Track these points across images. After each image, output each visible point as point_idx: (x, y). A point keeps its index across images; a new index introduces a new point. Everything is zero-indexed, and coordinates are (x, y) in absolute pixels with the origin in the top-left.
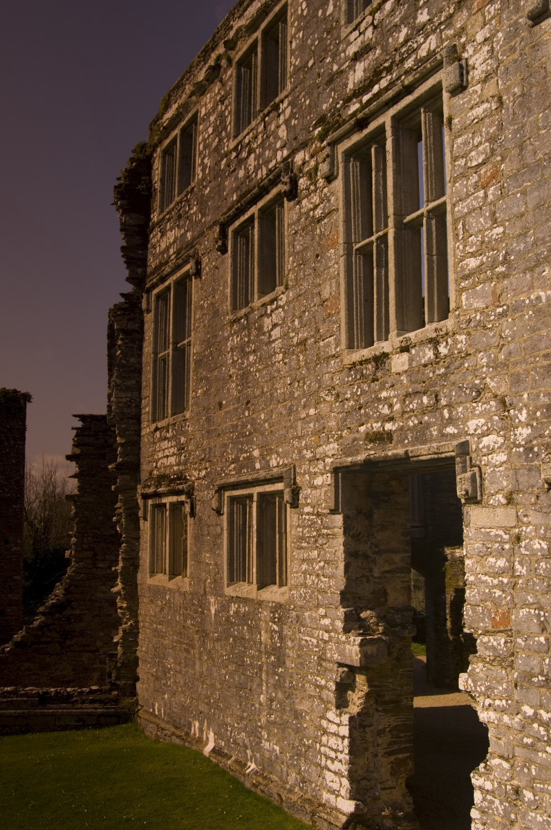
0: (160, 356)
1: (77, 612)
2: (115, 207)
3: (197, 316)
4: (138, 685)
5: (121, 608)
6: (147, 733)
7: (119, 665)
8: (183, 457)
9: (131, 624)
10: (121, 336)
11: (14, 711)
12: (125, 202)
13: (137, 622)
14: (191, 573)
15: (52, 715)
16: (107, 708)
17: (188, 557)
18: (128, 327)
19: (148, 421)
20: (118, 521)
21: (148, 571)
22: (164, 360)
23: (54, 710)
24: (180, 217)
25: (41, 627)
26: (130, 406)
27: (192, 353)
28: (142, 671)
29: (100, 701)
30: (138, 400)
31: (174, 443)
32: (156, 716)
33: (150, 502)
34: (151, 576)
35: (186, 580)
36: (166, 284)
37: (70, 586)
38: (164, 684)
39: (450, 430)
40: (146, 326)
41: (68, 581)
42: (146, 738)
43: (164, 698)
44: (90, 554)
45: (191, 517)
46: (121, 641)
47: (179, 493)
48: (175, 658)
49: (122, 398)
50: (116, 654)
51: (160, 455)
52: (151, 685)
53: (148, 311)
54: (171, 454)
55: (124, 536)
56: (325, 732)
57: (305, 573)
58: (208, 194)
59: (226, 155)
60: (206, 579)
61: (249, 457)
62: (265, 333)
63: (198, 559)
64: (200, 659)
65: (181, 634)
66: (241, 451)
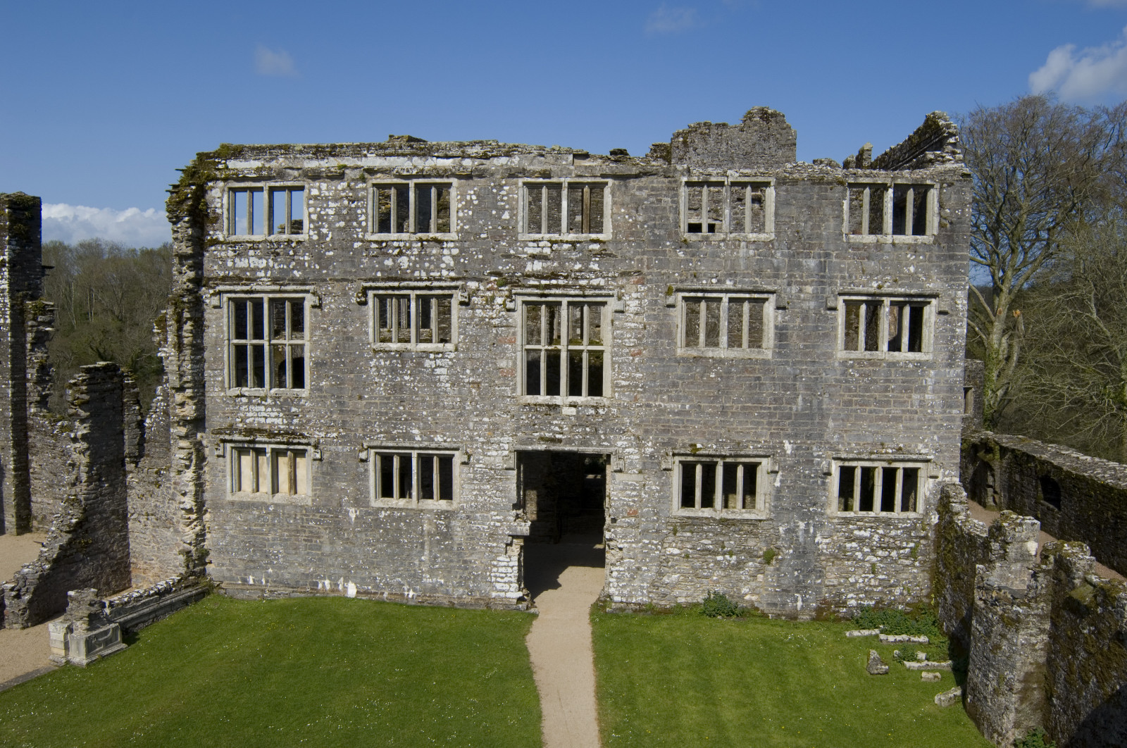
0: (232, 342)
1: (92, 524)
4: (209, 567)
7: (194, 558)
9: (200, 529)
11: (147, 609)
13: (204, 526)
14: (315, 494)
15: (170, 604)
16: (197, 589)
18: (196, 316)
19: (224, 387)
21: (229, 492)
22: (237, 345)
23: (170, 601)
24: (276, 254)
25: (69, 543)
26: (199, 375)
28: (212, 558)
29: (190, 586)
30: (203, 371)
31: (277, 410)
32: (253, 585)
33: (231, 445)
34: (232, 495)
35: (306, 498)
36: (254, 296)
37: (86, 506)
38: (266, 564)
39: (605, 443)
40: (208, 316)
42: (242, 601)
43: (264, 572)
44: (98, 477)
45: (315, 460)
46: (193, 542)
47: (294, 444)
48: (286, 546)
49: (194, 369)
50: (191, 552)
51: (251, 414)
52: (240, 566)
53: (216, 307)
54: (272, 416)
56: (495, 566)
57: (476, 495)
58: (331, 256)
59: (362, 241)
60: (341, 498)
61: (407, 432)
62: (426, 368)
63: (327, 486)
64: (332, 543)
65: (298, 531)
66: (395, 428)
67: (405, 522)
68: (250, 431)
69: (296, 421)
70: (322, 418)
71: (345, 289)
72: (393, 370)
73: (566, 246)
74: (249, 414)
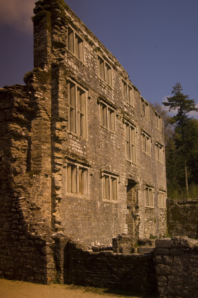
14: (90, 194)
17: (89, 188)
21: (66, 190)
27: (87, 120)
31: (80, 146)
36: (73, 82)
39: (137, 179)
45: (90, 175)
47: (85, 165)
57: (121, 197)
58: (91, 78)
59: (97, 77)
60: (96, 196)
61: (108, 166)
62: (111, 139)
63: (93, 189)
64: (94, 221)
65: (86, 215)
66: (107, 164)
67: (109, 209)
68: (73, 155)
69: (85, 153)
70: (91, 154)
71: (94, 95)
72: (105, 137)
73: (129, 106)
74: (73, 145)
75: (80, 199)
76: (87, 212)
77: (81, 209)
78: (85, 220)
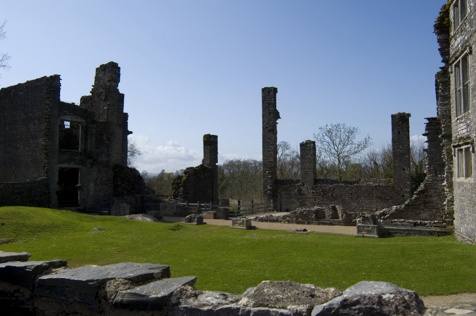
0: (458, 90)
1: (430, 193)
2: (435, 33)
3: (472, 70)
4: (454, 221)
5: (446, 191)
6: (458, 240)
7: (446, 213)
8: (469, 129)
9: (451, 198)
10: (441, 84)
11: (404, 228)
12: (439, 30)
13: (453, 197)
14: (474, 175)
15: (419, 230)
16: (441, 229)
17: (473, 169)
18: (444, 80)
19: (454, 116)
20: (444, 157)
21: (457, 176)
22: (459, 91)
23: (420, 229)
24: (462, 31)
25: (415, 199)
26: (446, 112)
27: (470, 86)
28: (455, 216)
29: (438, 227)
30: (450, 109)
31: (465, 124)
32: (462, 233)
33: (457, 149)
34: (458, 178)
35: (472, 179)
36: (458, 60)
37: (426, 184)
38: (465, 221)
40: (451, 79)
41: (425, 182)
42: (457, 241)
43: (464, 226)
44: (435, 171)
45: (473, 153)
46: (447, 204)
47: (467, 144)
48: (468, 210)
49: (442, 109)
50: (445, 209)
51: (460, 129)
52: (459, 221)
53: (452, 72)
54: (464, 128)
55: (446, 163)
65: (471, 200)
68: (460, 139)
75: (465, 183)
76: (471, 197)
77: (466, 195)
78: (470, 206)
